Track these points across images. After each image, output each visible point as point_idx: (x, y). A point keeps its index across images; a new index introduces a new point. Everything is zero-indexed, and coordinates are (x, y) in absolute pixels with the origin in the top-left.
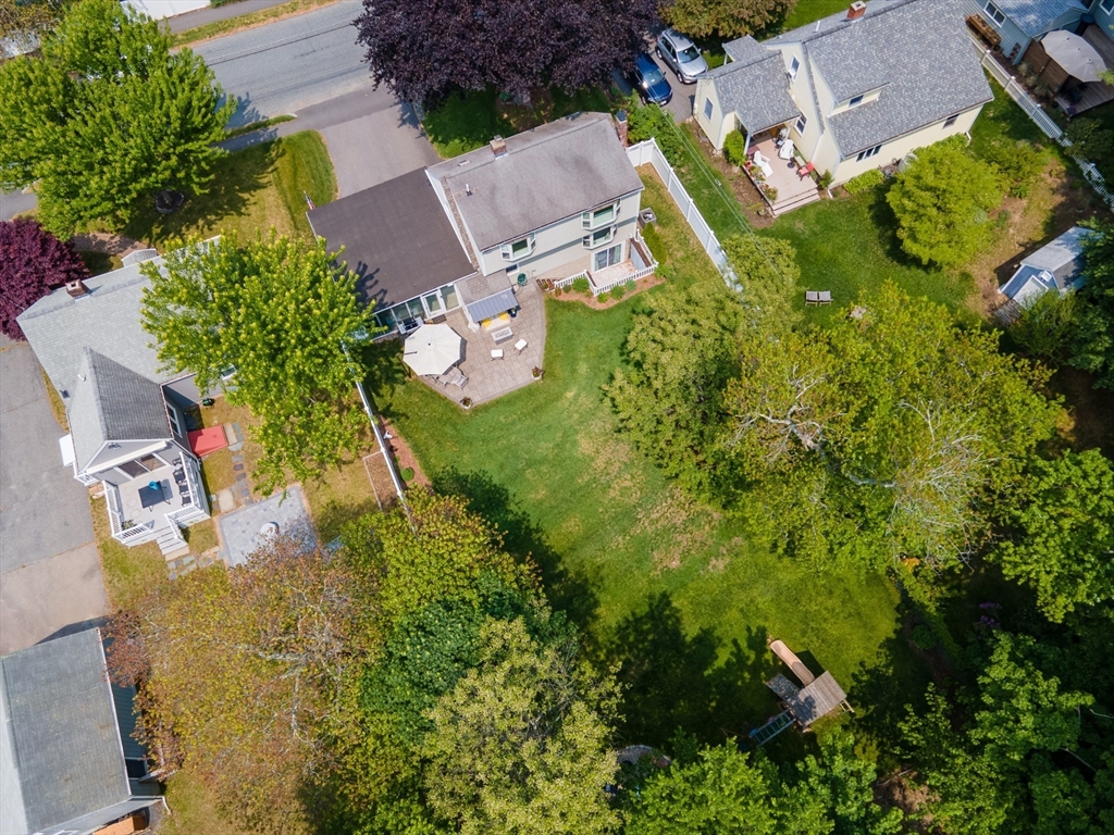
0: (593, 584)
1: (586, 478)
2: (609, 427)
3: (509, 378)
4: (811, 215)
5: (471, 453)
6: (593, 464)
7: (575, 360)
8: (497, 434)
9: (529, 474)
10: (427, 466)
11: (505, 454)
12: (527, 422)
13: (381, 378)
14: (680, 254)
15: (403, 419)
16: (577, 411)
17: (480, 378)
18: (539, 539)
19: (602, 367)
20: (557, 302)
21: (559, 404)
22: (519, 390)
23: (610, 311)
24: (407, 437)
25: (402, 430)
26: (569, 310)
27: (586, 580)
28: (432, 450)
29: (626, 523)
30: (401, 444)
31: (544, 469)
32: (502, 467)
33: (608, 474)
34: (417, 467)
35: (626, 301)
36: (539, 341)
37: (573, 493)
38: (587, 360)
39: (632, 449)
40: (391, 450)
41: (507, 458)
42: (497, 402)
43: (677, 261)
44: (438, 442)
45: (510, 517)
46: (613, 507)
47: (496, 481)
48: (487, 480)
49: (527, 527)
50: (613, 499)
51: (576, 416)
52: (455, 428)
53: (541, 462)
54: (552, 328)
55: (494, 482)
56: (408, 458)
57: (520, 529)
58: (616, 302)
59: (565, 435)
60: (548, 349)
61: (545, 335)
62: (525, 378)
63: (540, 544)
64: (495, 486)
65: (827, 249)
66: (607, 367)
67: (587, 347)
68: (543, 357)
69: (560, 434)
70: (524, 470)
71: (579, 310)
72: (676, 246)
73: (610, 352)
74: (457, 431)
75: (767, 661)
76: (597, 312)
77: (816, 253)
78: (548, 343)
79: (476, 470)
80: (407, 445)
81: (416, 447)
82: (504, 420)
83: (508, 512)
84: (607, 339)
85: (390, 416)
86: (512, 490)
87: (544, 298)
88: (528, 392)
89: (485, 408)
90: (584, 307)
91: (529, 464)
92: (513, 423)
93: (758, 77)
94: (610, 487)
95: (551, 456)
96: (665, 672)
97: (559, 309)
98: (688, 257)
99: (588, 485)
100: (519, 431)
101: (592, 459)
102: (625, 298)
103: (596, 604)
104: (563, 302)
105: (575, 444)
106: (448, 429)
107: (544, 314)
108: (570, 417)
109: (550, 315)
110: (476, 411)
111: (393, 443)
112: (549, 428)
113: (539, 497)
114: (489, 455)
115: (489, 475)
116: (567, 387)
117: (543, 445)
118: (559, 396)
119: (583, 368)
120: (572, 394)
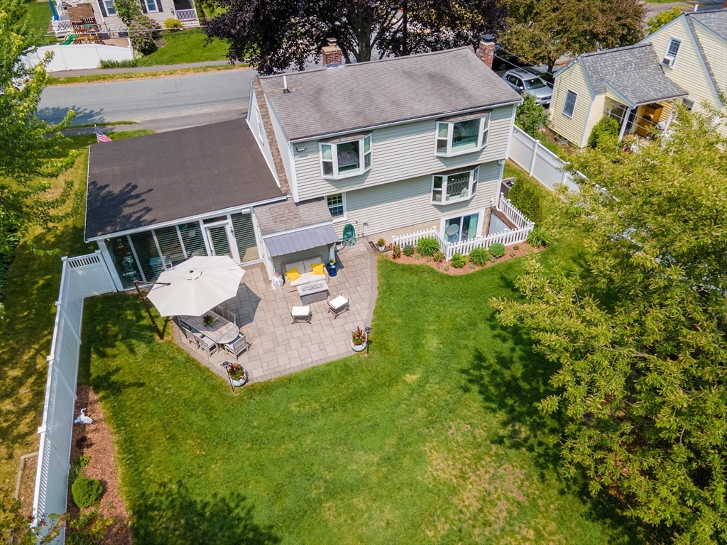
1: (443, 528)
2: (480, 433)
3: (315, 348)
5: (226, 461)
6: (455, 501)
7: (419, 332)
8: (280, 432)
9: (329, 510)
10: (135, 479)
11: (289, 468)
12: (336, 416)
13: (116, 335)
15: (125, 395)
16: (424, 405)
19: (462, 343)
20: (394, 265)
21: (393, 392)
22: (328, 365)
23: (468, 278)
25: (116, 412)
26: (411, 274)
28: (156, 451)
30: (106, 441)
31: (359, 502)
32: (278, 492)
33: (486, 524)
34: (117, 481)
35: (493, 268)
38: (438, 333)
39: (528, 477)
40: (80, 443)
41: (291, 475)
42: (287, 381)
44: (172, 438)
47: (260, 518)
48: (242, 515)
51: (421, 412)
52: (210, 417)
53: (354, 489)
55: (256, 521)
56: (105, 463)
58: (477, 268)
60: (379, 312)
61: (376, 297)
62: (339, 349)
64: (255, 529)
67: (438, 317)
69: (392, 441)
70: (320, 502)
71: (426, 275)
73: (473, 324)
74: (213, 421)
76: (451, 278)
78: (379, 306)
79: (223, 492)
80: (115, 438)
81: (129, 446)
82: (296, 410)
84: (468, 308)
85: (106, 389)
87: (376, 258)
88: (345, 369)
89: (267, 388)
90: (432, 271)
91: (331, 493)
92: (313, 416)
95: (375, 479)
97: (399, 272)
100: (320, 430)
101: (454, 491)
102: (489, 265)
104: (403, 265)
105: (419, 459)
106: (198, 418)
107: (376, 275)
108: (412, 413)
112: (374, 428)
115: (249, 503)
116: (407, 367)
117: (363, 457)
118: (393, 380)
119: (432, 343)
120: (415, 377)
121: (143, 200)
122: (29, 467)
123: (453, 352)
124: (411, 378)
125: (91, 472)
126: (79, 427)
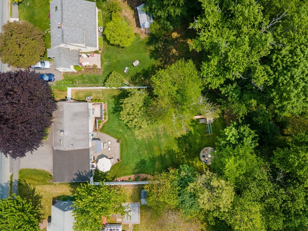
0: (169, 149)
1: (147, 141)
3: (116, 148)
4: (104, 59)
5: (130, 163)
7: (118, 131)
8: (128, 156)
9: (141, 153)
10: (130, 174)
11: (134, 156)
12: (128, 148)
13: (104, 177)
14: (101, 95)
15: (116, 176)
16: (131, 136)
17: (113, 155)
18: (156, 156)
20: (101, 129)
21: (127, 139)
22: (120, 147)
23: (109, 118)
24: (121, 176)
25: (119, 177)
26: (104, 127)
27: (167, 150)
28: (126, 172)
29: (160, 137)
30: (122, 178)
31: (141, 149)
32: (137, 158)
33: (148, 136)
34: (129, 176)
35: (108, 113)
36: (110, 138)
37: (149, 145)
38: (119, 129)
40: (123, 181)
41: (135, 156)
42: (121, 153)
43: (102, 97)
44: (125, 170)
45: (148, 161)
46: (155, 138)
47: (139, 161)
49: (152, 158)
50: (154, 137)
51: (132, 137)
52: (123, 165)
53: (139, 149)
54: (108, 133)
56: (126, 178)
57: (152, 160)
58: (107, 115)
59: (135, 141)
60: (113, 136)
61: (109, 135)
62: (118, 145)
63: (157, 157)
64: (140, 161)
65: (115, 61)
66: (123, 125)
67: (116, 127)
68: (114, 138)
69: (134, 142)
71: (106, 125)
72: (98, 95)
73: (119, 123)
74: (124, 164)
75: (196, 121)
76: (108, 121)
77: (115, 64)
78: (111, 136)
79: (135, 164)
80: (123, 177)
81: (124, 175)
82: (126, 153)
83: (147, 161)
84: (116, 122)
85: (115, 178)
86: (143, 158)
87: (99, 132)
88: (121, 145)
89: (121, 156)
90: (105, 123)
91: (139, 152)
92: (127, 151)
93: (64, 56)
94: (151, 137)
95: (139, 146)
96: (190, 141)
97: (104, 129)
98: (103, 94)
99: (148, 141)
100: (130, 151)
101: (143, 138)
102: (107, 113)
103: (172, 150)
104: (102, 128)
105: (138, 140)
106: (123, 166)
107: (103, 133)
108: (131, 138)
109: (104, 132)
110: (121, 158)
111: (121, 180)
112: (132, 144)
113: (147, 153)
114: (133, 160)
115: (137, 162)
116: (124, 136)
117: (135, 147)
118: (125, 139)
119: (121, 130)
120: (126, 135)
121: (82, 172)
122: (125, 186)
123: (123, 128)
124: (126, 136)
125: (127, 179)
126: (120, 181)
